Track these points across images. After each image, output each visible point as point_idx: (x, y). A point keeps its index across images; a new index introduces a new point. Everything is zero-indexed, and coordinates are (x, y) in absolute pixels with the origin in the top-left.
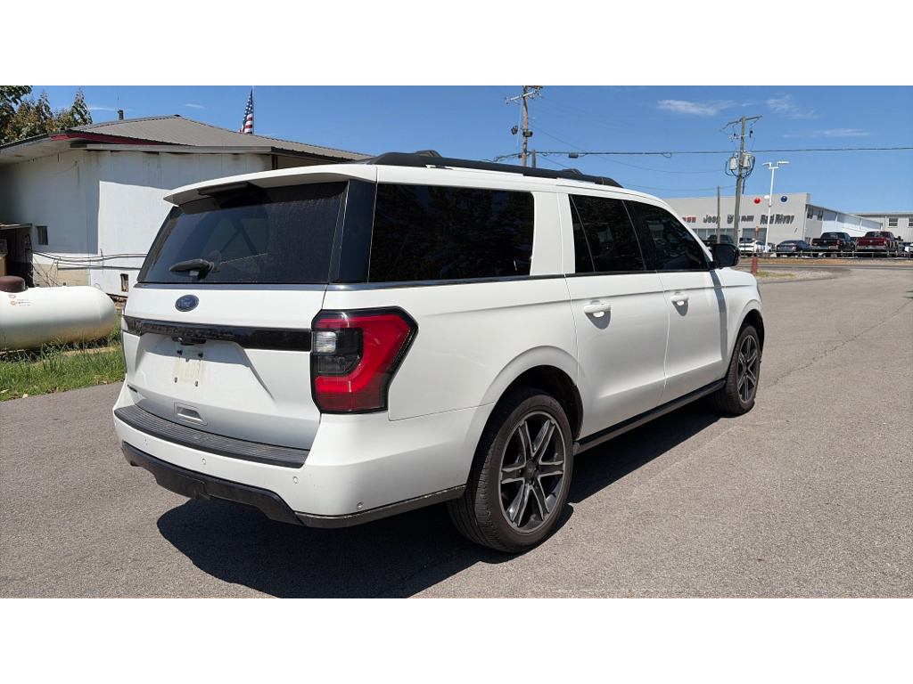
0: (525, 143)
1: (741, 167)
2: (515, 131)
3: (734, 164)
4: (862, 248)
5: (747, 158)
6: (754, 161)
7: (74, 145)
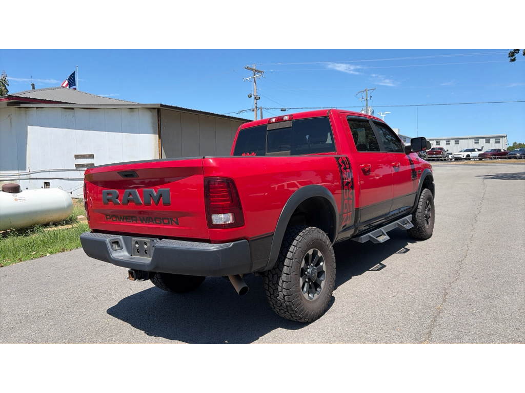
0: (256, 103)
2: (250, 96)
4: (430, 156)
5: (370, 111)
7: (9, 104)
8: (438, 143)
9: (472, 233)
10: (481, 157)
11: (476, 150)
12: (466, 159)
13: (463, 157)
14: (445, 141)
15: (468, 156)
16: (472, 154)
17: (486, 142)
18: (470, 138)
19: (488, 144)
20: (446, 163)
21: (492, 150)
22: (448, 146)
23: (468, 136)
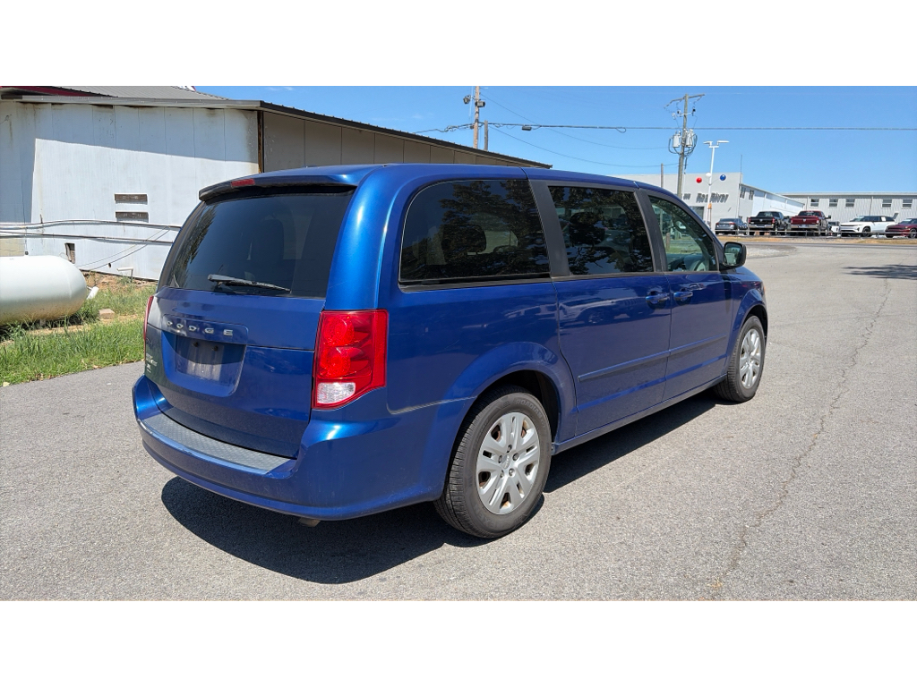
0: (478, 114)
1: (684, 145)
2: (467, 101)
3: (677, 142)
4: (796, 226)
5: (689, 135)
6: (696, 140)
8: (814, 201)
9: (838, 391)
10: (891, 233)
11: (884, 219)
12: (862, 235)
13: (857, 231)
14: (828, 200)
15: (868, 229)
16: (875, 226)
17: (904, 206)
18: (876, 197)
19: (907, 210)
20: (824, 241)
21: (913, 220)
22: (833, 208)
23: (872, 193)
